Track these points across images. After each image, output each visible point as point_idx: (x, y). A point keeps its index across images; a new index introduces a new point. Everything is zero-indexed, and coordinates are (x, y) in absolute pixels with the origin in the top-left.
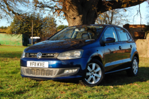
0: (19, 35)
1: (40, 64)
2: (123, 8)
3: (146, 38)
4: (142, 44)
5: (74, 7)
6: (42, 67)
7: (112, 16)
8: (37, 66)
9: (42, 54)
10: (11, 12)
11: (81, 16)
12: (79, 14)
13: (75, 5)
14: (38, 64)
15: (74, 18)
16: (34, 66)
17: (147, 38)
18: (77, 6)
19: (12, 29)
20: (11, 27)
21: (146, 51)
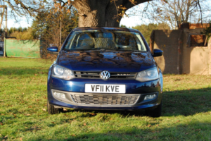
1: (110, 89)
3: (207, 45)
4: (201, 54)
6: (114, 92)
7: (188, 9)
8: (105, 91)
9: (111, 74)
10: (19, 5)
11: (94, 12)
12: (92, 9)
14: (107, 89)
15: (85, 16)
16: (99, 91)
17: (209, 45)
19: (33, 32)
20: (33, 29)
21: (208, 64)
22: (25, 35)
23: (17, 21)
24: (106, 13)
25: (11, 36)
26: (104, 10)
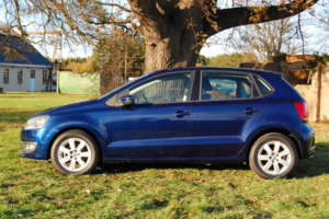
0: (93, 76)
2: (252, 22)
3: (310, 83)
4: (303, 93)
5: (151, 23)
7: (281, 36)
11: (166, 40)
12: (163, 37)
13: (152, 19)
15: (154, 45)
17: (313, 82)
18: (155, 20)
20: (94, 59)
21: (312, 107)
22: (84, 66)
23: (72, 51)
24: (181, 41)
25: (68, 67)
26: (178, 38)
